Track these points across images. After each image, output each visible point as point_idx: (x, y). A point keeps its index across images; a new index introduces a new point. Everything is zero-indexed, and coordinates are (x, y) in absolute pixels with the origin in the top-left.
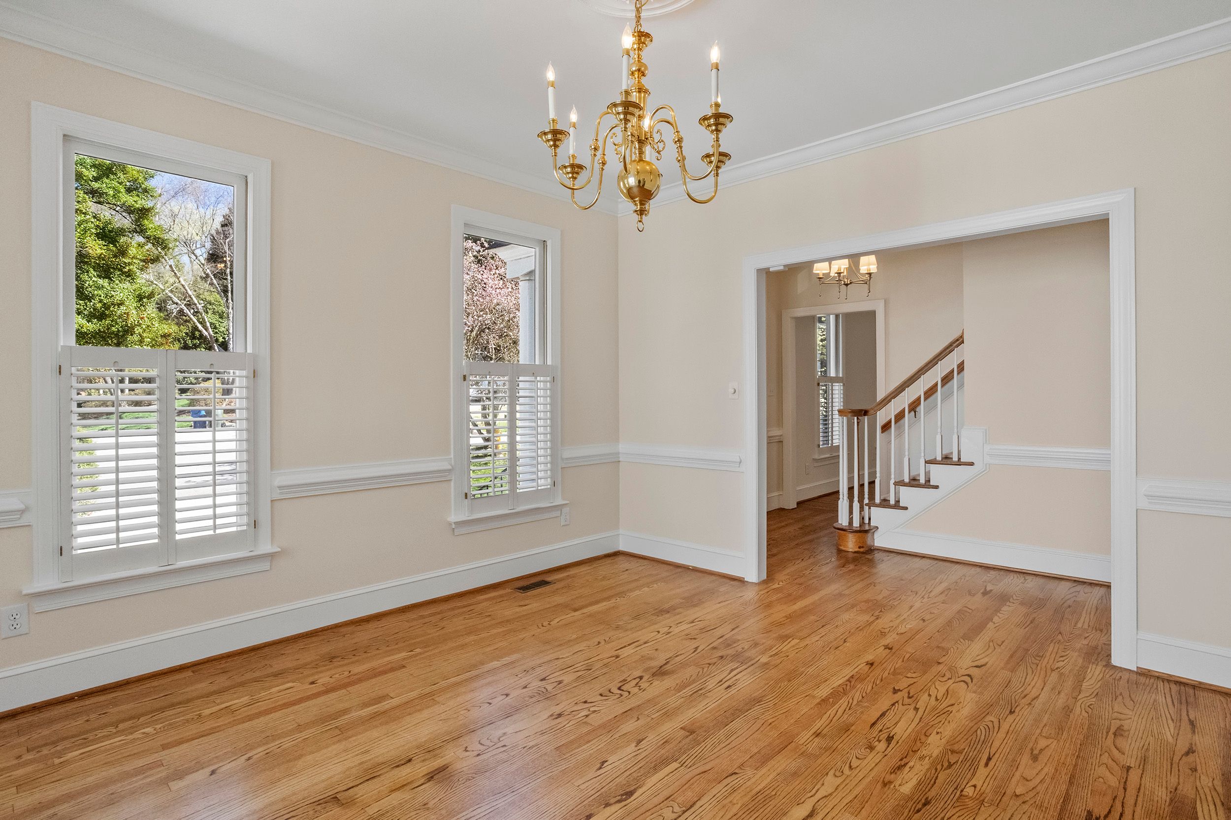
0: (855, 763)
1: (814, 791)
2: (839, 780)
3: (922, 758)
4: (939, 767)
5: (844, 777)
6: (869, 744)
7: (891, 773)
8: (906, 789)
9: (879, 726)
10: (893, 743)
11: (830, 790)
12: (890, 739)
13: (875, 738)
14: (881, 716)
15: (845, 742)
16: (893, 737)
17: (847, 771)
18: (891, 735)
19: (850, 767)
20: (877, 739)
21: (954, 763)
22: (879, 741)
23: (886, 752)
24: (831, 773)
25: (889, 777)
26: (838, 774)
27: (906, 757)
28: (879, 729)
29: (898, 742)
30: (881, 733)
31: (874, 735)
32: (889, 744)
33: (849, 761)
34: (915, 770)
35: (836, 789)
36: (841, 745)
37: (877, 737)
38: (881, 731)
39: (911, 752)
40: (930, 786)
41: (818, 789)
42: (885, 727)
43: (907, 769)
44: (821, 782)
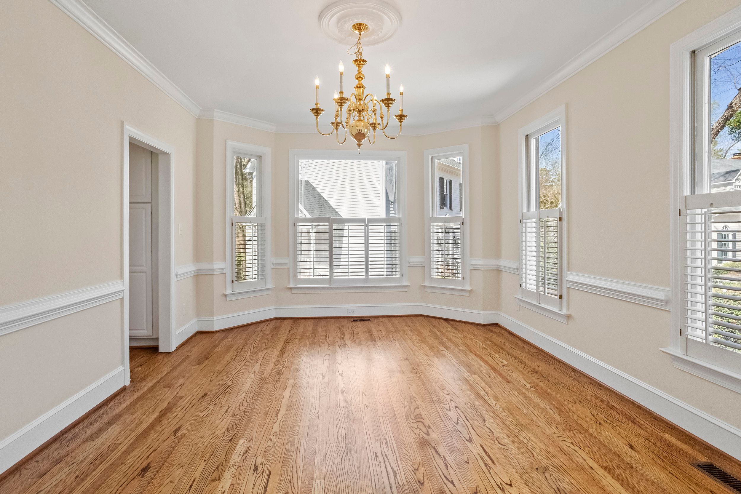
0: (270, 443)
1: (281, 422)
2: (273, 431)
3: (234, 465)
4: (224, 463)
5: (272, 434)
6: (267, 458)
7: (250, 446)
8: (241, 441)
9: (265, 475)
10: (253, 468)
11: (275, 425)
12: (256, 469)
13: (265, 465)
14: (267, 487)
15: (281, 452)
16: (254, 471)
17: (272, 437)
18: (255, 472)
19: (271, 440)
20: (264, 464)
21: (215, 471)
22: (262, 463)
23: (256, 457)
24: (278, 433)
25: (250, 444)
26: (275, 434)
27: (244, 460)
28: (264, 473)
29: (250, 468)
30: (262, 470)
31: (266, 466)
32: (255, 465)
33: (273, 442)
34: (238, 454)
35: (273, 427)
36: (281, 450)
37: (264, 466)
38: (263, 472)
39: (241, 465)
40: (229, 450)
41: (280, 423)
42: (261, 477)
43: (242, 453)
44: (281, 427)
